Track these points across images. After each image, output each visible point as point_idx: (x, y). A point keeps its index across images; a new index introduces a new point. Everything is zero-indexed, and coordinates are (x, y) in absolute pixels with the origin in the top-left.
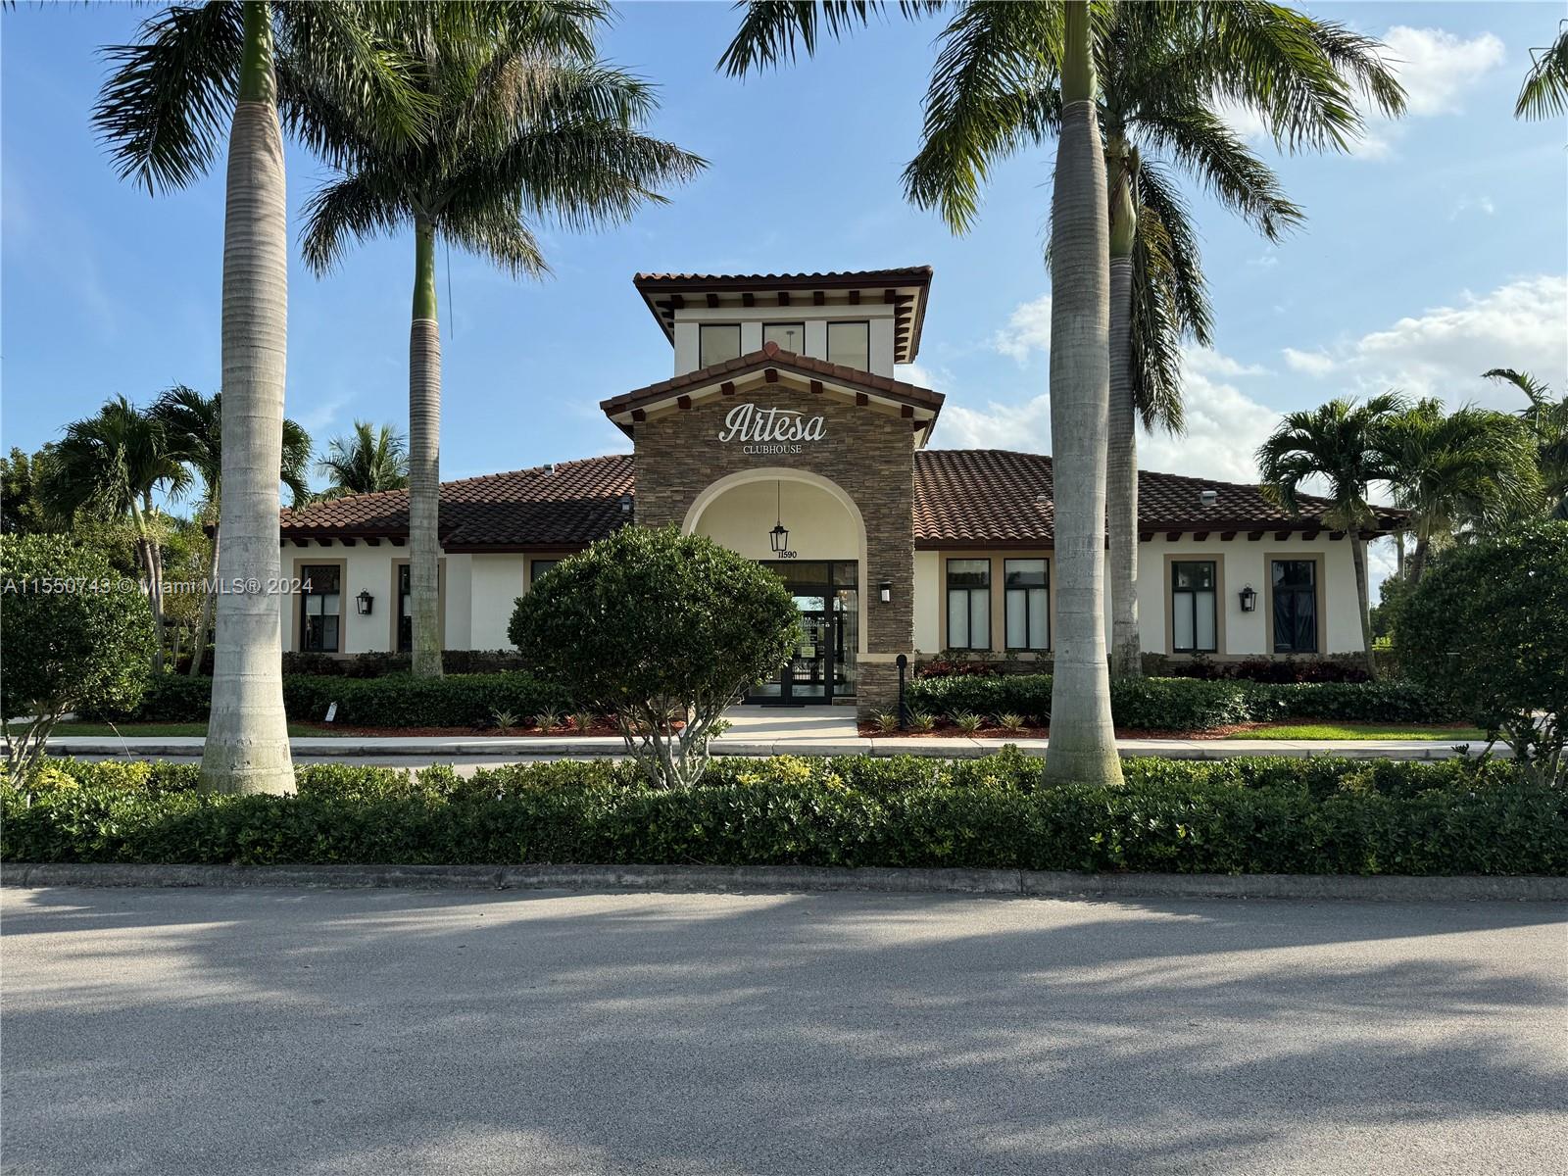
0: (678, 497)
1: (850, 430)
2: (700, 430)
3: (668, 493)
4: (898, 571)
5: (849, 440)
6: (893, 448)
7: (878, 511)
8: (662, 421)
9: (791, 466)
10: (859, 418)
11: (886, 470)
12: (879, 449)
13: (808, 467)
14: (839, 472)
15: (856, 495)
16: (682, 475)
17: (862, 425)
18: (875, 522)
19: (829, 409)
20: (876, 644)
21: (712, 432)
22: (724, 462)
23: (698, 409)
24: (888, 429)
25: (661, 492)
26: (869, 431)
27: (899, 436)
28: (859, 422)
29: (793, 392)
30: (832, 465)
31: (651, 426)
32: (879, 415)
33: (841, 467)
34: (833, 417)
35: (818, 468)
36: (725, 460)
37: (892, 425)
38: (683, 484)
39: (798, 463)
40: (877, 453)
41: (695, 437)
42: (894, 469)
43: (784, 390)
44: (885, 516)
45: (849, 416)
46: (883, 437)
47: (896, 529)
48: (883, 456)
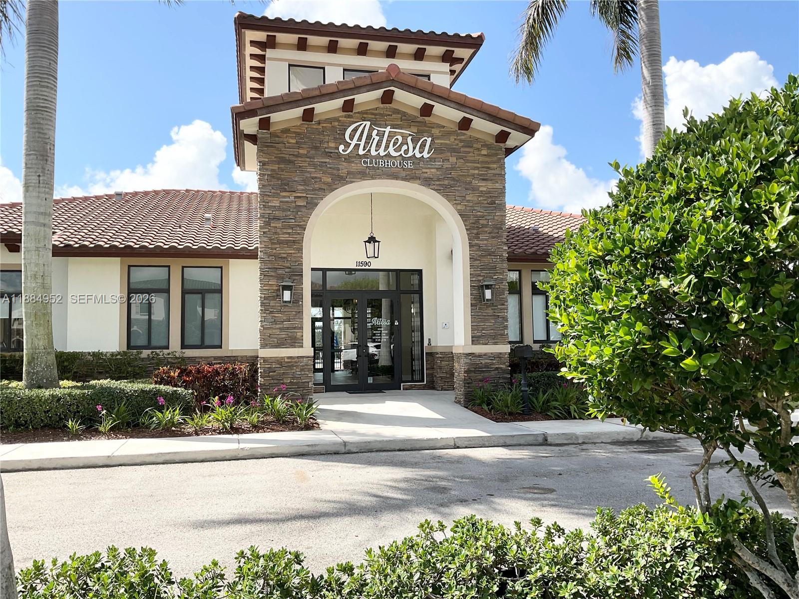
0: (301, 203)
1: (453, 150)
2: (321, 142)
3: (292, 198)
4: (495, 274)
5: (453, 160)
6: (488, 168)
7: (477, 222)
8: (286, 131)
9: (404, 179)
10: (461, 141)
11: (484, 186)
12: (478, 168)
13: (418, 181)
14: (445, 187)
15: (459, 207)
16: (305, 182)
17: (463, 147)
18: (475, 231)
19: (435, 131)
20: (479, 337)
21: (332, 145)
22: (343, 172)
23: (319, 123)
24: (484, 152)
25: (284, 197)
26: (469, 152)
27: (495, 159)
28: (461, 144)
29: (404, 114)
30: (439, 180)
31: (274, 135)
32: (477, 140)
33: (446, 182)
34: (438, 138)
35: (427, 182)
36: (345, 171)
37: (488, 149)
38: (305, 191)
39: (410, 177)
40: (476, 172)
41: (316, 148)
42: (490, 185)
43: (397, 111)
44: (484, 226)
45: (452, 138)
46: (481, 159)
47: (493, 237)
48: (481, 175)
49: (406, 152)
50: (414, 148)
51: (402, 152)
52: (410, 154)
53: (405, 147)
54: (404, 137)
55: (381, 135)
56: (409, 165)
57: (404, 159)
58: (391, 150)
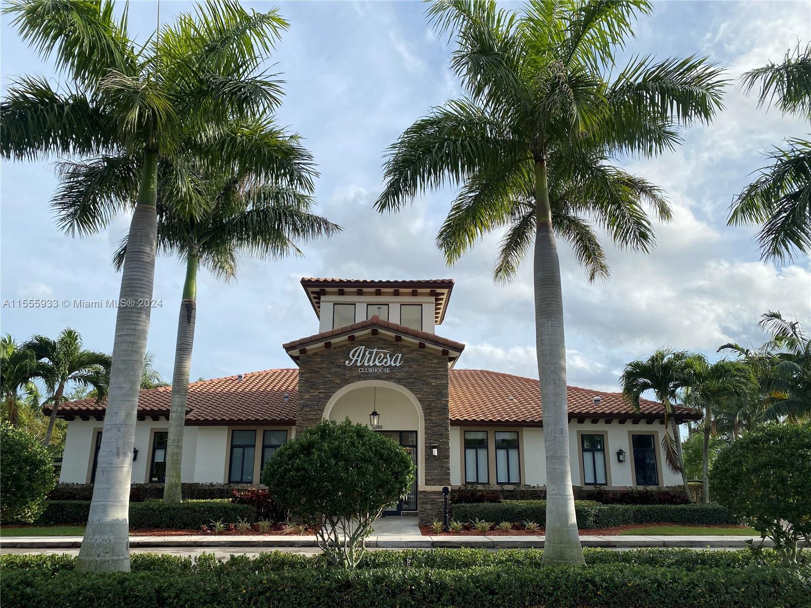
0: (322, 396)
1: (415, 360)
2: (335, 360)
3: (317, 393)
4: (441, 438)
5: (415, 366)
6: (437, 371)
7: (430, 404)
8: (316, 354)
9: (384, 379)
10: (420, 355)
11: (434, 382)
12: (431, 371)
13: (393, 380)
14: (409, 383)
15: (418, 396)
16: (325, 383)
18: (428, 411)
19: (404, 350)
20: (430, 480)
21: (342, 361)
22: (348, 377)
23: (335, 349)
24: (435, 361)
25: (312, 392)
26: (425, 362)
27: (442, 365)
28: (420, 357)
29: (385, 340)
30: (405, 379)
31: (309, 357)
32: (431, 354)
33: (411, 380)
34: (406, 354)
35: (399, 381)
36: (349, 375)
37: (437, 359)
38: (325, 388)
39: (388, 378)
40: (430, 373)
41: (333, 363)
42: (438, 382)
43: (382, 339)
44: (434, 407)
45: (415, 354)
46: (433, 365)
47: (440, 415)
48: (432, 375)
49: (386, 363)
50: (391, 361)
51: (383, 363)
52: (388, 364)
53: (385, 360)
54: (385, 354)
55: (371, 353)
56: (387, 371)
57: (385, 367)
58: (377, 362)
